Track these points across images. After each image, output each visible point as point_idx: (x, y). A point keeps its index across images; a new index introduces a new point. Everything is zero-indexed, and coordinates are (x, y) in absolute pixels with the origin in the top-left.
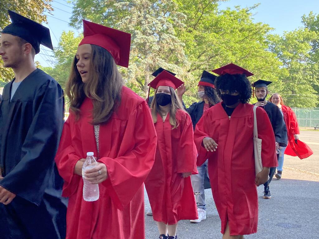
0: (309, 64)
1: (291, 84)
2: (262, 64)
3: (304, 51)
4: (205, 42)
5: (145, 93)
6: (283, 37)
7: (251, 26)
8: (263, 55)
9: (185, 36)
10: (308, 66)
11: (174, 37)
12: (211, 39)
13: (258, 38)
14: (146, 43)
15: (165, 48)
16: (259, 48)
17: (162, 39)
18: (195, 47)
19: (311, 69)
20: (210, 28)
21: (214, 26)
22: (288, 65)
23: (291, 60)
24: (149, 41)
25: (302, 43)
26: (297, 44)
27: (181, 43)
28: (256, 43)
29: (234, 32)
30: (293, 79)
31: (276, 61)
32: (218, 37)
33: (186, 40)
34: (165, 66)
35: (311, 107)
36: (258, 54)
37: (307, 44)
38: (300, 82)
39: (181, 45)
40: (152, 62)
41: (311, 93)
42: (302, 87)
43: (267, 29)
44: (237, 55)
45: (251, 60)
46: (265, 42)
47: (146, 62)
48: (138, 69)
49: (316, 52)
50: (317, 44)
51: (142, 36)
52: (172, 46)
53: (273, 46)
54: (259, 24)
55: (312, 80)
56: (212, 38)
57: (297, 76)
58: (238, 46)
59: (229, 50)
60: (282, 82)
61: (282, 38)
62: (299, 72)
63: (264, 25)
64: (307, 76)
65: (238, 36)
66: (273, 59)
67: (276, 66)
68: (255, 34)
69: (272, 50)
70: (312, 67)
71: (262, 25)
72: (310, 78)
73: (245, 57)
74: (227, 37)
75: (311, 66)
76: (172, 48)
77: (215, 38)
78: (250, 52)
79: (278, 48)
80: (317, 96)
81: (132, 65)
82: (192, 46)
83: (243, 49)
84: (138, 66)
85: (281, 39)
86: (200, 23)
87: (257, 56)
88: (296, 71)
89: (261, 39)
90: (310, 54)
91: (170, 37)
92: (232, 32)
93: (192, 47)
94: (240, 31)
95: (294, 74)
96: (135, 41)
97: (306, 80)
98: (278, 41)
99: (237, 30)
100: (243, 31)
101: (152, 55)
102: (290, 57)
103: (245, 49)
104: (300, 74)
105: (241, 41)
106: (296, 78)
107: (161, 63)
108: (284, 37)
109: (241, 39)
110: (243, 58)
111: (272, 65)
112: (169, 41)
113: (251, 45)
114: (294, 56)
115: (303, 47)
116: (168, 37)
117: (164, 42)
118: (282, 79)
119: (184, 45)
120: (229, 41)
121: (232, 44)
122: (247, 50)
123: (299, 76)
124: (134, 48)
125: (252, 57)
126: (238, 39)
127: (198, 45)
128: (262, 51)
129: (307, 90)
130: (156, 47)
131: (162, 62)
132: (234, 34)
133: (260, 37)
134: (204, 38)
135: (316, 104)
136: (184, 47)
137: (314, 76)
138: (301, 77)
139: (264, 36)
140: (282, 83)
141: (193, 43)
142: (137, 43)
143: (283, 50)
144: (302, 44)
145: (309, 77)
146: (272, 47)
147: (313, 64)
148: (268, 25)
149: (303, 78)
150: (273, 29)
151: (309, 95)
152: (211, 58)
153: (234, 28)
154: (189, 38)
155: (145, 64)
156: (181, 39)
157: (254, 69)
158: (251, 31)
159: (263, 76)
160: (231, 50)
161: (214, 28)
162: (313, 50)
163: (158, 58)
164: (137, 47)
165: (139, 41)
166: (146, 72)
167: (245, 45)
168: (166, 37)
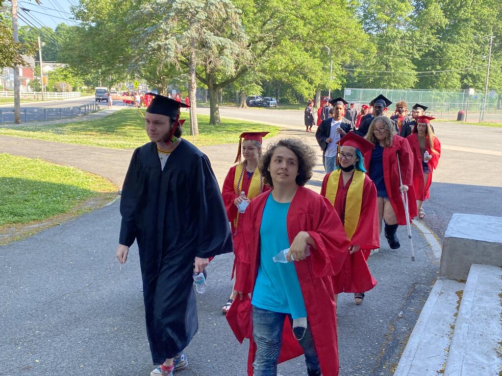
5: (191, 76)
11: (227, 2)
14: (189, 9)
15: (215, 17)
27: (236, 10)
33: (244, 5)
48: (178, 45)
52: (224, 14)
58: (311, 13)
78: (328, 21)
81: (170, 40)
84: (178, 40)
87: (337, 27)
91: (221, 1)
93: (251, 15)
96: (174, 6)
101: (197, 25)
107: (208, 37)
112: (219, 7)
113: (329, 13)
119: (241, 11)
124: (173, 16)
130: (202, 15)
131: (210, 36)
141: (252, 9)
142: (177, 8)
163: (205, 30)
164: (176, 14)
165: (179, 6)
166: (190, 48)
167: (321, 12)
168: (216, 1)
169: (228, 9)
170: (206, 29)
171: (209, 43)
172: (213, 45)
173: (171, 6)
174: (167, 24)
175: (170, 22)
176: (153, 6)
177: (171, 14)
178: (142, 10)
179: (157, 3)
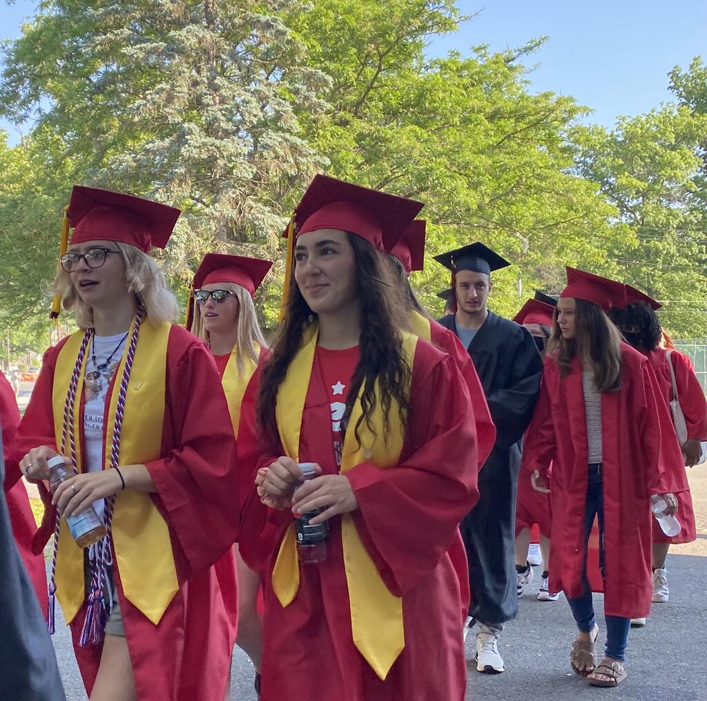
0: (696, 209)
1: (644, 269)
2: (557, 212)
3: (678, 172)
4: (388, 153)
6: (615, 133)
7: (521, 104)
8: (560, 187)
9: (329, 137)
10: (692, 217)
11: (298, 141)
12: (405, 142)
13: (544, 138)
14: (216, 159)
15: (272, 173)
16: (546, 167)
17: (263, 146)
18: (359, 167)
19: (702, 226)
20: (401, 111)
21: (413, 106)
22: (633, 216)
23: (641, 198)
24: (225, 154)
25: (673, 148)
26: (657, 153)
27: (318, 158)
28: (538, 152)
29: (471, 122)
30: (648, 256)
31: (597, 205)
32: (426, 136)
33: (333, 149)
34: (272, 226)
36: (543, 184)
37: (686, 150)
38: (669, 264)
39: (317, 164)
40: (233, 214)
41: (703, 294)
42: (677, 277)
43: (570, 112)
44: (483, 188)
45: (525, 202)
46: (564, 150)
47: (217, 214)
48: (193, 234)
51: (203, 140)
52: (291, 167)
53: (588, 159)
54: (546, 96)
56: (407, 142)
57: (660, 245)
58: (485, 161)
59: (460, 174)
60: (618, 263)
61: (611, 135)
62: (667, 235)
63: (560, 99)
64: (690, 246)
65: (485, 134)
66: (589, 196)
67: (599, 217)
68: (535, 125)
69: (585, 173)
70: (704, 218)
71: (554, 99)
72: (701, 252)
73: (507, 194)
74: (452, 136)
75: (700, 216)
76: (292, 172)
77: (418, 139)
78: (521, 178)
79: (603, 166)
82: (349, 165)
83: (498, 172)
84: (193, 225)
85: (609, 138)
86: (371, 99)
87: (540, 190)
88: (657, 232)
89: (551, 140)
90: (697, 180)
91: (286, 140)
92: (466, 121)
94: (491, 118)
95: (652, 242)
96: (184, 154)
97: (687, 256)
98: (603, 146)
99: (481, 116)
100: (499, 119)
101: (234, 193)
102: (638, 192)
103: (504, 169)
104: (670, 240)
105: (494, 148)
106: (657, 253)
107: (259, 216)
108: (620, 132)
109: (493, 140)
110: (499, 197)
111: (586, 215)
112: (281, 153)
113: (525, 160)
114: (651, 189)
115: (674, 160)
116: (280, 140)
117: (268, 154)
118: (616, 256)
119: (328, 162)
120: (458, 148)
121: (468, 156)
122: (512, 174)
123: (667, 245)
124: (182, 174)
125: (527, 194)
126: (483, 141)
127: (368, 161)
128: (558, 176)
129: (693, 287)
130: (245, 171)
131: (263, 213)
132: (471, 126)
133: (550, 135)
134: (385, 140)
138: (673, 250)
139: (563, 132)
140: (618, 268)
141: (352, 156)
142: (189, 158)
143: (617, 170)
144: (673, 153)
145: (695, 249)
146: (584, 164)
148: (571, 100)
149: (678, 251)
150: (587, 111)
151: (697, 300)
153: (473, 111)
154: (342, 142)
155: (215, 218)
156: (319, 145)
157: (534, 229)
158: (523, 117)
159: (562, 248)
160: (465, 175)
161: (412, 112)
163: (251, 202)
164: (189, 171)
165: (195, 154)
166: (216, 244)
167: (503, 158)
168: (274, 140)
169: (300, 158)
170: (253, 200)
171: (262, 229)
172: (270, 232)
173: (177, 154)
174: (168, 190)
175: (174, 187)
176: (138, 156)
177: (177, 170)
178: (113, 166)
179: (147, 151)
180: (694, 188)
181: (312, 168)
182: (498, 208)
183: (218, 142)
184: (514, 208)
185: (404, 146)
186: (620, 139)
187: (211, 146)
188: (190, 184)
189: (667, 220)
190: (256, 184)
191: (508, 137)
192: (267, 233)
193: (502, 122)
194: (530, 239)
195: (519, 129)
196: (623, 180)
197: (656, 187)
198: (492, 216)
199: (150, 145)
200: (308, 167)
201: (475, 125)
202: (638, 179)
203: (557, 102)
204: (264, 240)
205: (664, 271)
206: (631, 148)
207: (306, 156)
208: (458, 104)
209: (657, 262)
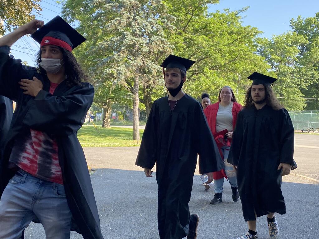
0: (297, 67)
1: (279, 87)
2: (251, 67)
3: (292, 55)
4: (195, 45)
5: (135, 95)
6: (271, 40)
7: (240, 29)
8: (252, 58)
9: (175, 38)
10: (296, 70)
11: (164, 39)
12: (200, 40)
13: (247, 41)
14: (135, 44)
15: (155, 50)
16: (247, 51)
17: (152, 41)
18: (184, 49)
19: (299, 73)
20: (199, 30)
21: (203, 29)
22: (276, 69)
23: (279, 63)
24: (139, 43)
25: (290, 46)
26: (285, 48)
27: (170, 45)
28: (245, 46)
29: (223, 35)
30: (281, 82)
31: (264, 65)
32: (207, 39)
33: (176, 42)
34: (154, 68)
35: (299, 110)
36: (246, 57)
37: (295, 47)
38: (287, 85)
39: (170, 47)
40: (141, 64)
41: (298, 96)
42: (290, 90)
43: (256, 33)
44: (226, 58)
45: (240, 63)
46: (254, 46)
47: (135, 64)
48: (127, 71)
49: (304, 55)
50: (304, 47)
51: (131, 38)
52: (161, 48)
53: (262, 49)
54: (248, 27)
55: (299, 83)
56: (201, 41)
57: (285, 79)
58: (227, 48)
59: (218, 53)
64: (294, 79)
65: (227, 39)
66: (261, 62)
67: (264, 69)
68: (244, 37)
69: (261, 54)
70: (300, 70)
71: (251, 28)
72: (298, 82)
73: (234, 60)
74: (216, 40)
75: (298, 69)
76: (162, 50)
77: (205, 40)
78: (239, 55)
79: (267, 51)
80: (304, 99)
81: (121, 67)
82: (181, 48)
83: (231, 52)
84: (127, 67)
85: (269, 42)
86: (189, 26)
87: (246, 59)
88: (284, 74)
89: (249, 42)
90: (298, 57)
91: (160, 39)
92: (221, 34)
93: (182, 50)
94: (230, 34)
95: (282, 78)
96: (125, 43)
97: (293, 83)
98: (267, 45)
99: (226, 33)
100: (232, 34)
101: (141, 57)
102: (278, 61)
103: (234, 51)
104: (288, 77)
105: (230, 44)
106: (284, 81)
107: (150, 65)
108: (273, 40)
109: (230, 42)
110: (231, 61)
111: (260, 68)
112: (158, 43)
113: (240, 48)
114: (282, 60)
115: (291, 51)
116: (158, 39)
117: (154, 44)
119: (174, 47)
120: (218, 44)
121: (221, 46)
122: (236, 53)
123: (287, 79)
124: (123, 49)
125: (241, 60)
126: (227, 42)
127: (188, 47)
128: (251, 54)
129: (295, 93)
130: (146, 49)
131: (151, 64)
132: (223, 36)
133: (249, 40)
134: (194, 40)
135: (303, 107)
136: (173, 49)
137: (302, 79)
138: (289, 81)
139: (253, 39)
141: (182, 45)
142: (126, 44)
143: (272, 53)
144: (290, 48)
145: (296, 81)
146: (260, 51)
147: (301, 68)
148: (256, 28)
149: (291, 81)
150: (262, 32)
151: (296, 98)
152: (200, 60)
153: (223, 31)
154: (179, 40)
155: (134, 65)
156: (171, 41)
157: (243, 72)
158: (240, 34)
160: (220, 53)
161: (203, 31)
162: (301, 53)
163: (147, 60)
164: (126, 49)
165: (128, 42)
166: (135, 74)
167: (233, 48)
168: (156, 39)
169: (164, 45)
171: (151, 69)
172: (154, 70)
173: (122, 42)
174: (119, 55)
175: (121, 54)
176: (108, 43)
177: (122, 48)
178: (99, 46)
179: (111, 41)
180: (297, 60)
181: (168, 49)
182: (231, 65)
183: (136, 39)
184: (236, 65)
185: (200, 42)
186: (273, 43)
187: (134, 40)
188: (126, 53)
189: (288, 70)
190: (149, 54)
191: (235, 41)
192: (152, 71)
193: (233, 35)
194: (241, 76)
195: (239, 38)
196: (273, 56)
197: (284, 59)
198: (229, 67)
199: (113, 39)
200: (167, 49)
201: (224, 36)
202: (278, 56)
203: (252, 29)
204: (151, 73)
205: (286, 88)
206: (276, 46)
207: (166, 45)
208: (219, 28)
209: (283, 85)
